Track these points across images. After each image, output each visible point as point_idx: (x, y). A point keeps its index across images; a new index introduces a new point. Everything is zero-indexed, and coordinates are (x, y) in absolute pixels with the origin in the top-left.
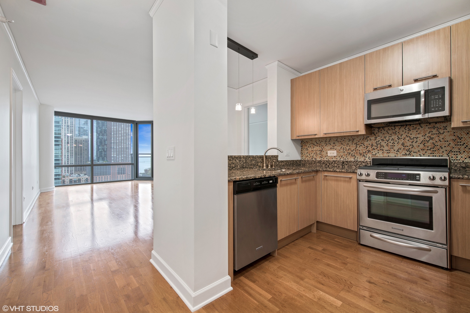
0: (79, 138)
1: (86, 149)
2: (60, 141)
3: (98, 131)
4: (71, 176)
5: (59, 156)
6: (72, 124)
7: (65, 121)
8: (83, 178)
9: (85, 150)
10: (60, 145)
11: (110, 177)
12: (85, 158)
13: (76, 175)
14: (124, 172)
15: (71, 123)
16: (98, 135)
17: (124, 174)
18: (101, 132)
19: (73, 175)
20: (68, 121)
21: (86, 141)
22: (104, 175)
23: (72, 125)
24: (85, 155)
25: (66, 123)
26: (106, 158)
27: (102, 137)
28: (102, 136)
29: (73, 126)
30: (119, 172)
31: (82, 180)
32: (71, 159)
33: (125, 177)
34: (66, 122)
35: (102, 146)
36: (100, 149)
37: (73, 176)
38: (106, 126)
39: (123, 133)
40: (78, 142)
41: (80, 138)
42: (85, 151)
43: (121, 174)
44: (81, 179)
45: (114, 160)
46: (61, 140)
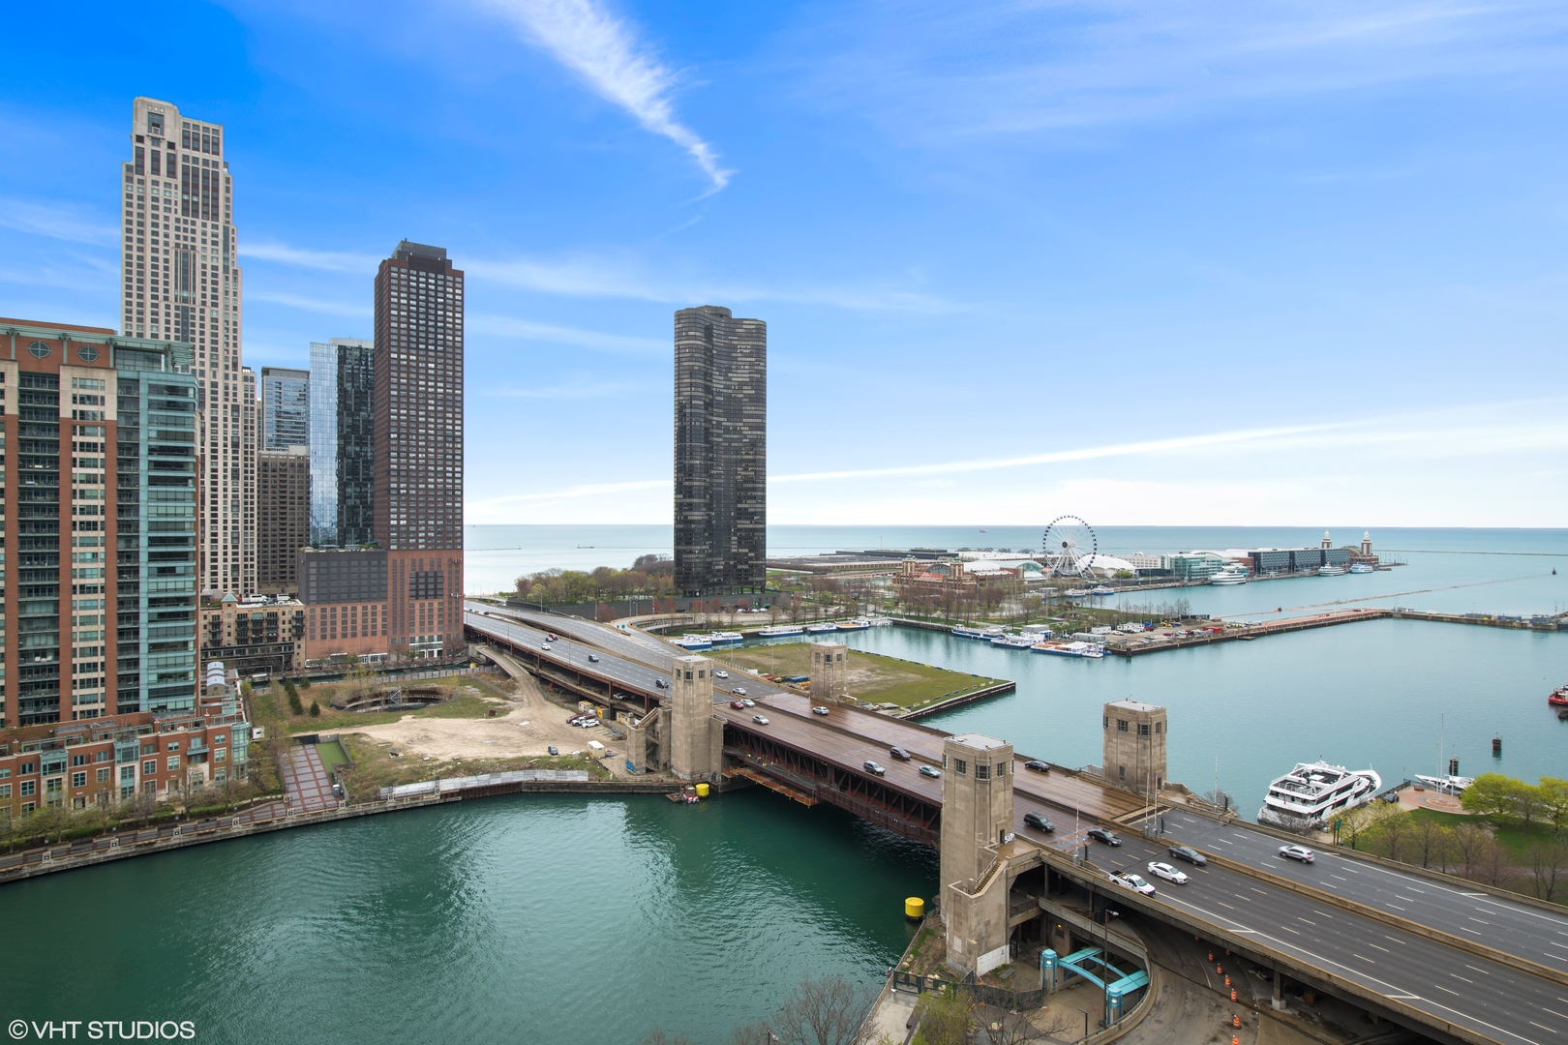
0: (276, 452)
1: (300, 498)
2: (191, 467)
3: (342, 426)
4: (244, 600)
5: (187, 526)
6: (249, 399)
7: (227, 388)
8: (287, 610)
9: (296, 501)
10: (190, 481)
11: (384, 607)
12: (296, 533)
13: (260, 599)
14: (435, 589)
15: (246, 395)
16: (342, 442)
17: (436, 596)
18: (354, 427)
19: (252, 599)
20: (235, 388)
21: (300, 465)
22: (360, 600)
23: (249, 405)
24: (296, 522)
25: (231, 397)
26: (372, 530)
27: (358, 449)
28: (357, 444)
29: (252, 409)
30: (417, 590)
31: (281, 618)
32: (246, 534)
33: (439, 609)
34: (231, 391)
35: (356, 485)
36: (350, 497)
37: (250, 603)
38: (372, 404)
39: (433, 432)
40: (274, 471)
41: (281, 453)
42: (296, 506)
43: (426, 597)
44: (280, 614)
45: (399, 541)
46: (194, 460)
